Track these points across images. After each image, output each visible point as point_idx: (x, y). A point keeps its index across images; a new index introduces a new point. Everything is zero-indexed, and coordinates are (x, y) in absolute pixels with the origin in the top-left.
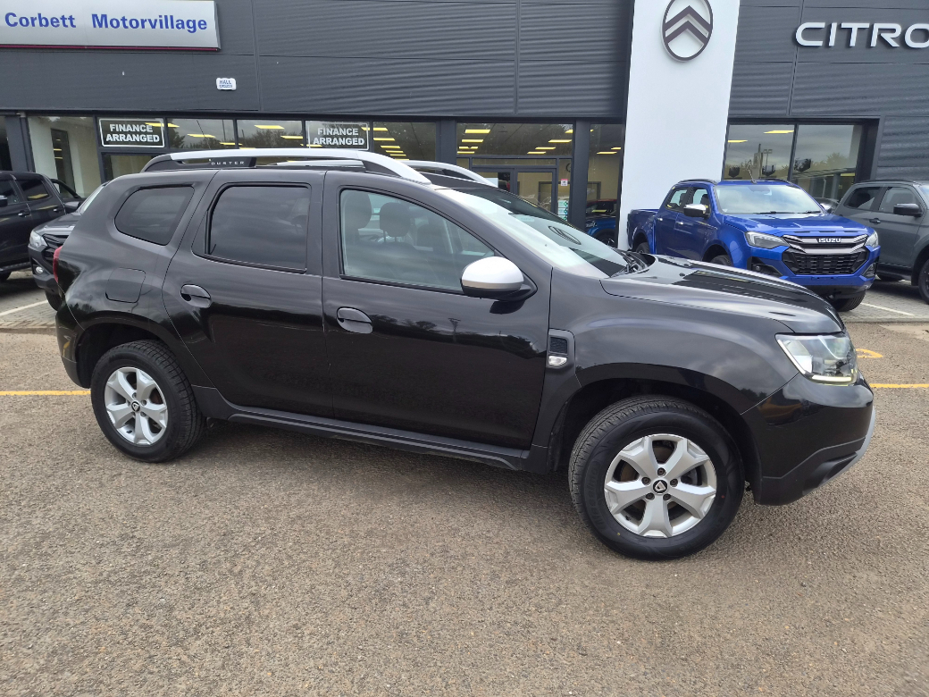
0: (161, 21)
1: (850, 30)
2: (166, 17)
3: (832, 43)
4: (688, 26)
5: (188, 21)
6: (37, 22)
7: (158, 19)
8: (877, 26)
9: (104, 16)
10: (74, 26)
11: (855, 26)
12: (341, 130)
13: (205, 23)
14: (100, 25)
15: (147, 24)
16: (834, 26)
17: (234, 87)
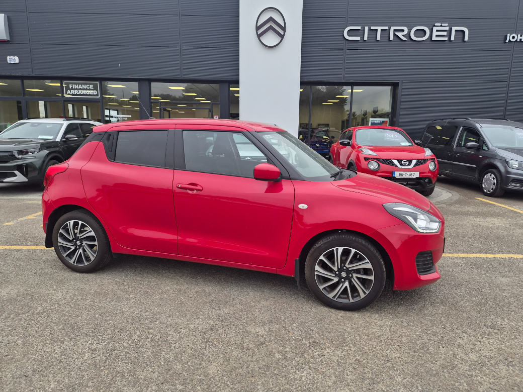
1: (376, 30)
3: (366, 38)
4: (271, 28)
8: (393, 28)
11: (379, 28)
12: (83, 85)
16: (366, 28)
17: (17, 61)
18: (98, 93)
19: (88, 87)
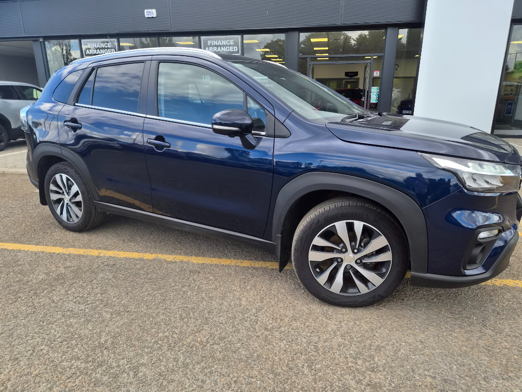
12: (222, 41)
17: (155, 15)
18: (238, 49)
19: (228, 42)
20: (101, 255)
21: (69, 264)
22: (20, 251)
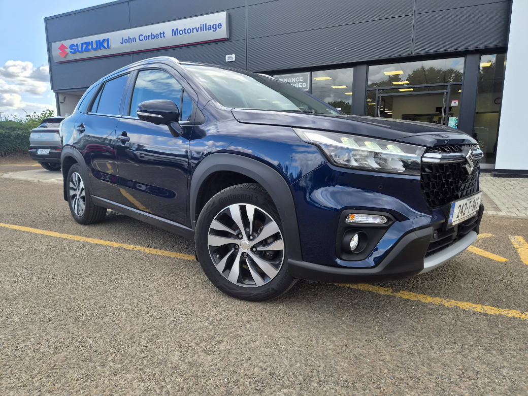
0: (201, 27)
2: (203, 25)
5: (213, 25)
6: (150, 37)
7: (200, 26)
9: (177, 29)
10: (164, 37)
12: (292, 79)
13: (221, 25)
14: (175, 35)
15: (195, 30)
17: (234, 60)
18: (307, 85)
19: (298, 79)
20: (81, 241)
21: (51, 243)
22: (27, 232)
